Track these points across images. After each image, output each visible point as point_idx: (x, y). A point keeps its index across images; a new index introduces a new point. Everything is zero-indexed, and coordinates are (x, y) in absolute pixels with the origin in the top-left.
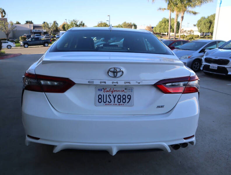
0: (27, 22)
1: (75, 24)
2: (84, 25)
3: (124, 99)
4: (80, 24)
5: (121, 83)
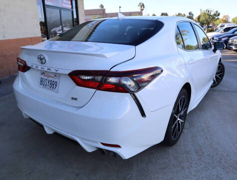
0: (162, 14)
1: (208, 15)
2: (219, 15)
3: (53, 85)
4: (215, 15)
5: (46, 69)
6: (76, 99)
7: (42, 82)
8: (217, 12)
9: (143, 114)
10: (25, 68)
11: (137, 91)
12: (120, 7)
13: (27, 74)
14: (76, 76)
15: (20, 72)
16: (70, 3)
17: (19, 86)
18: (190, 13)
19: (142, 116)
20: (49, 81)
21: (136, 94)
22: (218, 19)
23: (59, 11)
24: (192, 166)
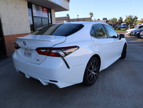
0: (104, 19)
1: (130, 18)
2: (137, 18)
3: (29, 55)
4: (135, 18)
5: (26, 47)
6: (38, 60)
7: (25, 54)
8: (136, 17)
9: (68, 67)
10: (18, 47)
11: (65, 56)
12: (78, 15)
13: (19, 50)
14: (39, 50)
15: (15, 49)
16: (47, 14)
17: (15, 56)
18: (120, 18)
19: (68, 68)
20: (28, 53)
21: (64, 58)
22: (137, 21)
23: (41, 19)
24: (97, 95)
